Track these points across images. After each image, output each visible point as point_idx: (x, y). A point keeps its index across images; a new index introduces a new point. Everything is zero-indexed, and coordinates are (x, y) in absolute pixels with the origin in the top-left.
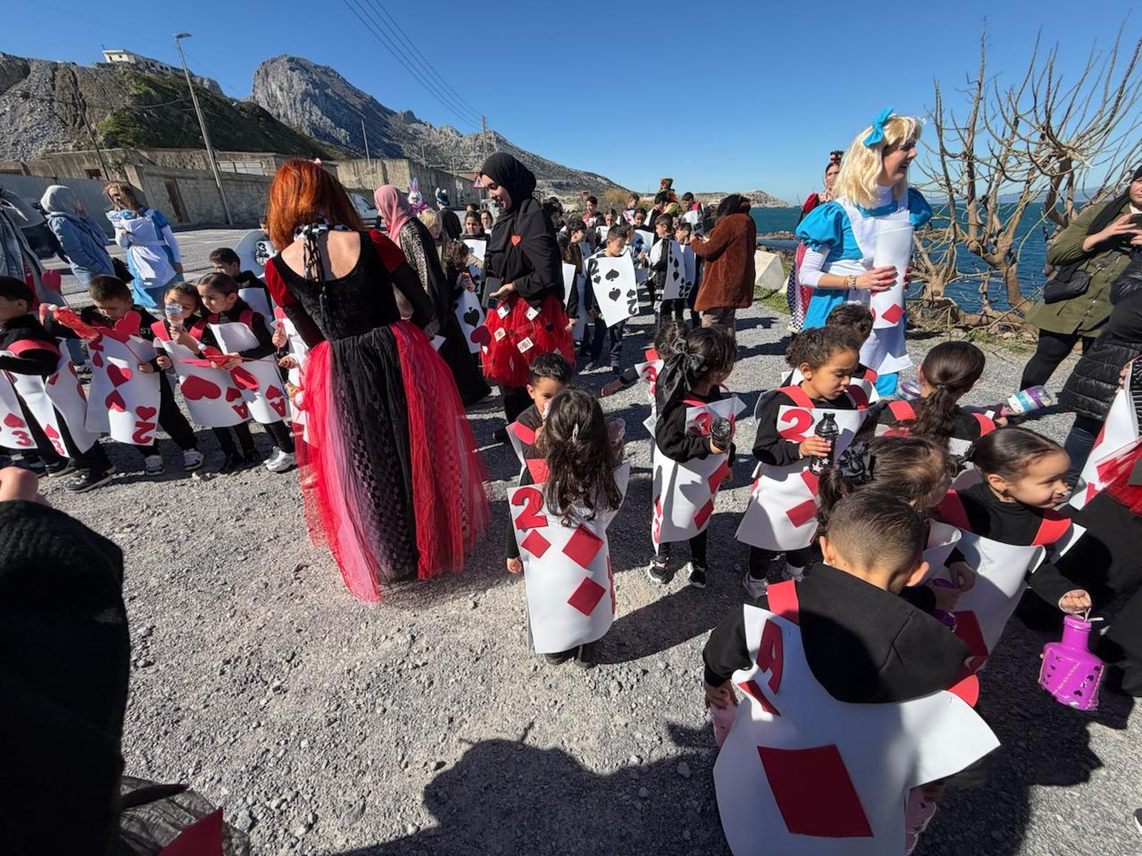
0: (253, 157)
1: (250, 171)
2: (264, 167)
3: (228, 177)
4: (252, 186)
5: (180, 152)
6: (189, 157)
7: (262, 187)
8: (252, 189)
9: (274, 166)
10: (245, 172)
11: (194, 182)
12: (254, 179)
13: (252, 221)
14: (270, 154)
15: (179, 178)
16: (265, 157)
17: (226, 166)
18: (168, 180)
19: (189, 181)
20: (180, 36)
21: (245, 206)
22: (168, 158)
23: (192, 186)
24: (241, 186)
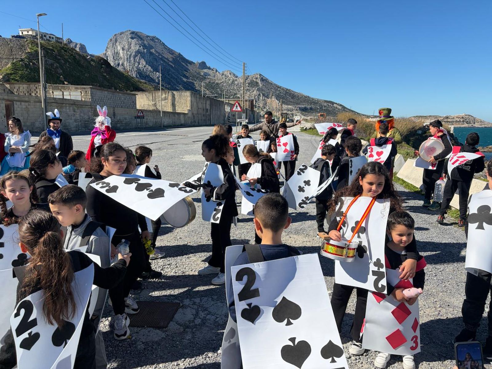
0: (77, 88)
1: (73, 98)
2: (82, 95)
3: (53, 101)
4: (69, 107)
5: (30, 85)
6: (35, 88)
7: (78, 108)
8: (69, 109)
9: (90, 94)
10: (69, 98)
11: (27, 104)
14: (89, 87)
15: (16, 101)
16: (84, 88)
17: (57, 94)
18: (8, 103)
19: (23, 103)
20: (40, 15)
22: (21, 88)
23: (24, 107)
24: (62, 107)
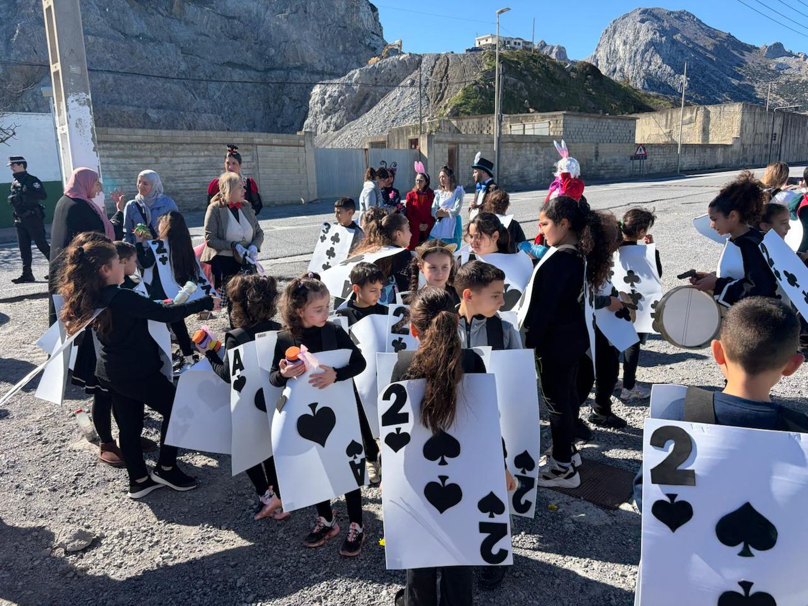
0: (543, 117)
1: (537, 133)
2: (551, 126)
3: (510, 140)
4: (531, 147)
5: (482, 118)
6: (488, 122)
7: (542, 148)
8: (531, 150)
9: (561, 125)
10: (532, 134)
11: (475, 146)
12: (534, 140)
13: (520, 184)
14: (561, 113)
15: (463, 143)
16: (555, 116)
17: (516, 129)
18: (453, 146)
19: (470, 146)
20: (502, 12)
21: (517, 168)
22: (471, 124)
23: (471, 151)
24: (520, 148)
